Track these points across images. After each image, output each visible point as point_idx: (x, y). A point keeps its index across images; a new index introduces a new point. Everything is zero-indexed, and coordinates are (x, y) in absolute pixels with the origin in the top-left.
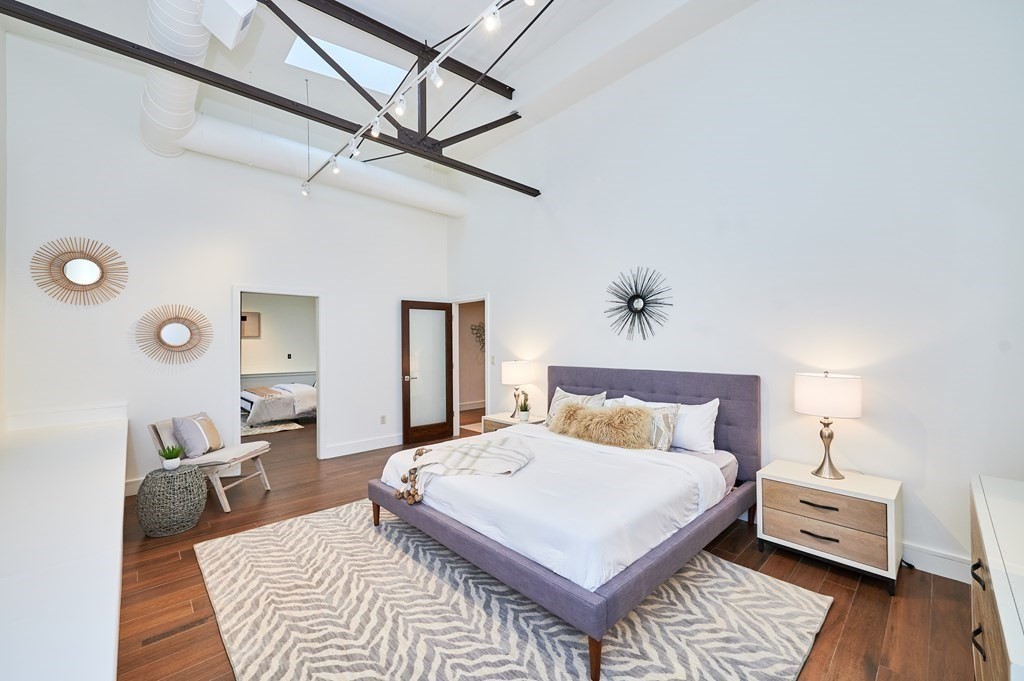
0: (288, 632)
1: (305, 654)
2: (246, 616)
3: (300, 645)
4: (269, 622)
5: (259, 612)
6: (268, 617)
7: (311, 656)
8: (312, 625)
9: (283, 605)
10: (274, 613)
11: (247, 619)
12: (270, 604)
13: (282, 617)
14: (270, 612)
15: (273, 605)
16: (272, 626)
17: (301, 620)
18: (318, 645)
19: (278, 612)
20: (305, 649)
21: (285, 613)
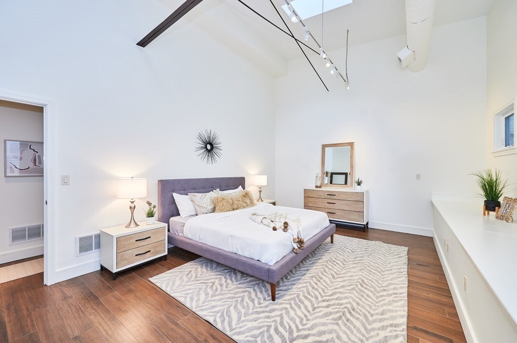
0: (380, 291)
1: (381, 283)
2: (392, 311)
3: (380, 286)
4: (384, 300)
5: (385, 307)
6: (383, 302)
7: (379, 281)
8: (370, 287)
9: (373, 301)
10: (379, 302)
11: (392, 309)
12: (378, 306)
13: (377, 298)
14: (381, 303)
15: (377, 305)
16: (384, 298)
17: (371, 292)
18: (374, 281)
19: (377, 301)
20: (379, 284)
21: (375, 298)
